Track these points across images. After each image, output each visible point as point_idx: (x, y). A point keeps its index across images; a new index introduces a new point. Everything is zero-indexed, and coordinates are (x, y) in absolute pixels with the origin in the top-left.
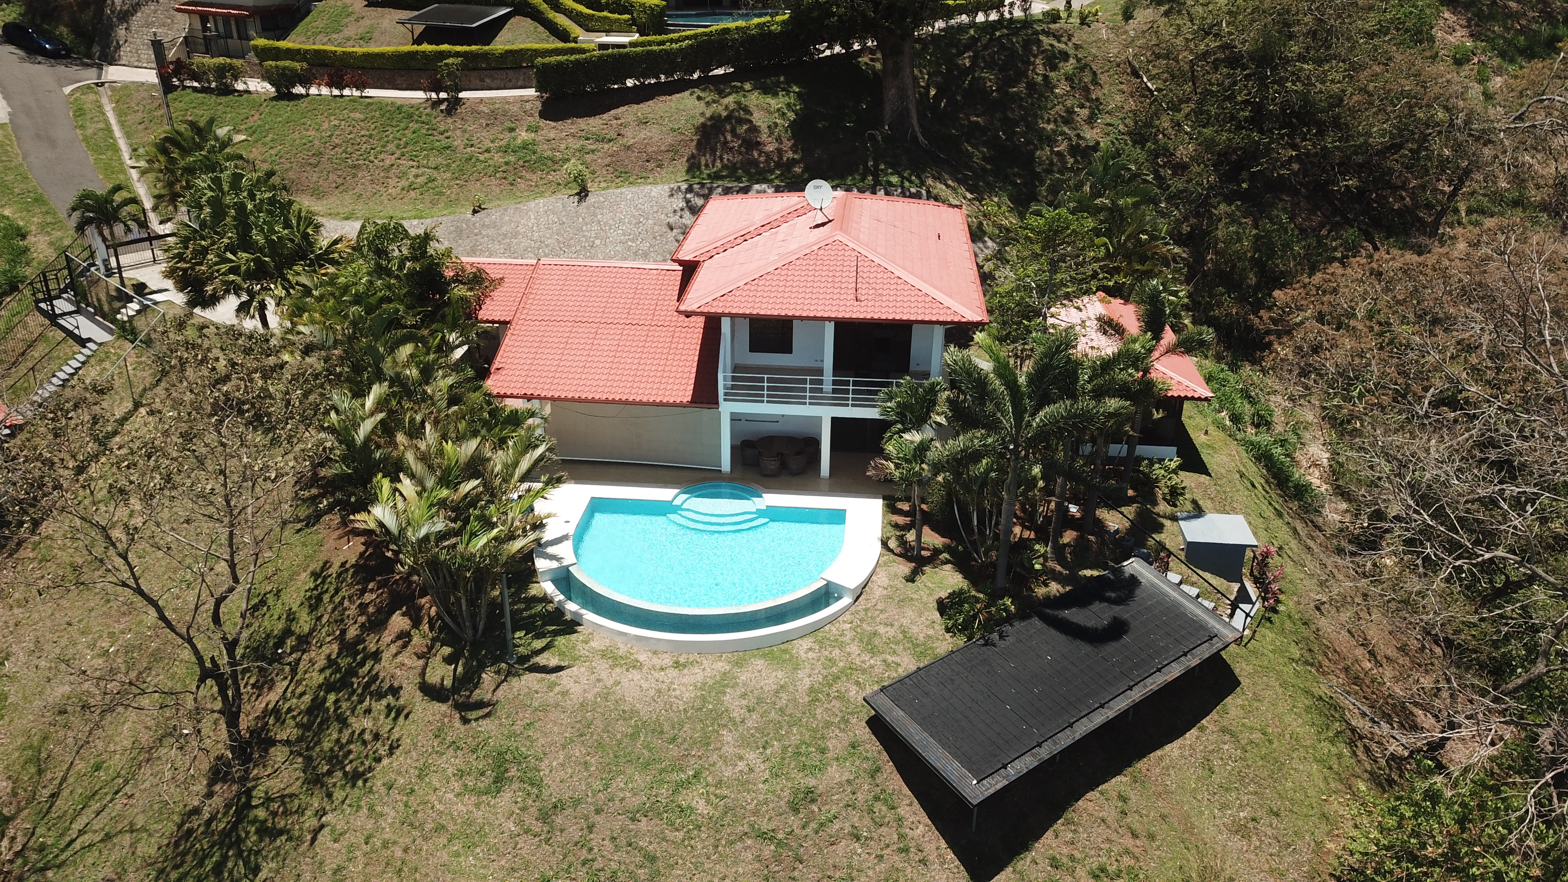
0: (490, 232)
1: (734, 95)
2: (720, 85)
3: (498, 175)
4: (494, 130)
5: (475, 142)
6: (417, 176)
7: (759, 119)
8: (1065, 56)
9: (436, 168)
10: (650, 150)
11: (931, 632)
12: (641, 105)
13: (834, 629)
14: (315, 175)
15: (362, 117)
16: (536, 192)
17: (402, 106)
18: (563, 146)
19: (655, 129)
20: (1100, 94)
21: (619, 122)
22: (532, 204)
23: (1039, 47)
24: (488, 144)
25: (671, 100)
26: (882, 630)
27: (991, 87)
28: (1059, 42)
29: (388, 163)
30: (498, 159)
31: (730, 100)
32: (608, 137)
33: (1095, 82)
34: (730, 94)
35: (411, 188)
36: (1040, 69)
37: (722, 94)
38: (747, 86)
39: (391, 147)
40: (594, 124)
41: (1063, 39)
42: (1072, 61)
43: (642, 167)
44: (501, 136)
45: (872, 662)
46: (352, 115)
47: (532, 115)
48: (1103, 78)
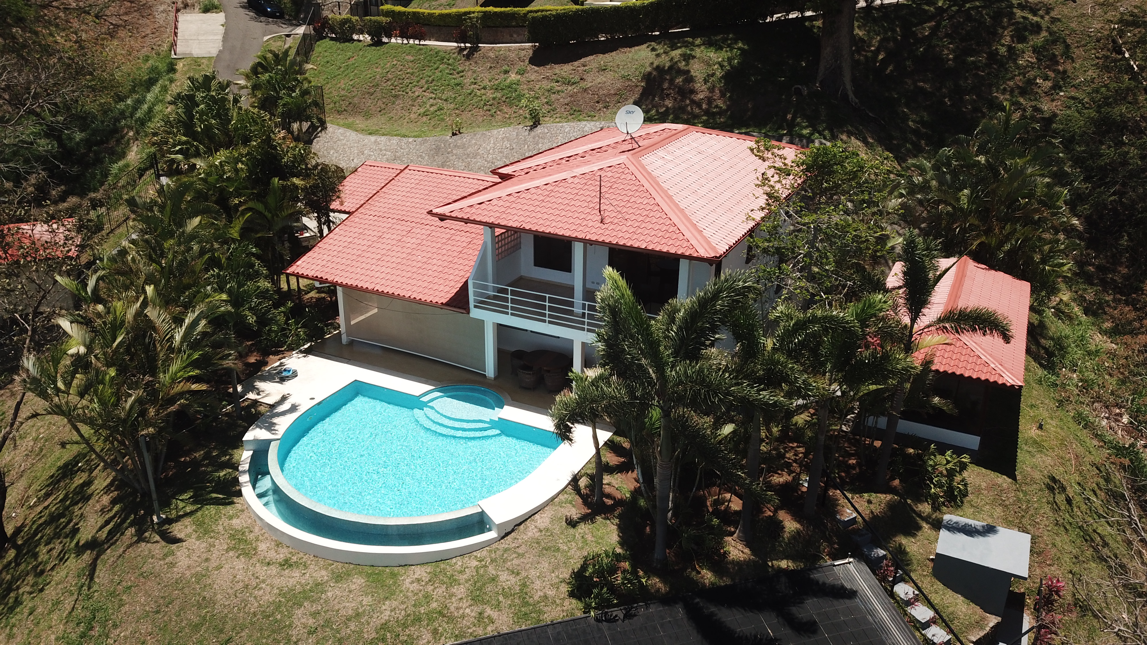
0: (459, 151)
1: (683, 49)
2: (674, 41)
3: (485, 108)
4: (494, 72)
5: (478, 81)
6: (432, 105)
7: (697, 70)
8: (1037, 28)
9: (446, 100)
10: (601, 92)
11: (551, 593)
12: (606, 55)
13: (458, 562)
14: (370, 101)
15: (412, 59)
16: (506, 122)
17: (439, 51)
18: (538, 87)
19: (610, 75)
20: (1069, 66)
21: (585, 68)
22: (495, 132)
23: (1010, 20)
24: (486, 83)
25: (630, 52)
26: (504, 576)
27: (948, 55)
28: (1035, 15)
29: (417, 94)
30: (490, 94)
31: (676, 53)
32: (573, 80)
33: (1067, 54)
34: (680, 47)
35: (425, 114)
36: (1007, 40)
37: (674, 47)
38: (698, 41)
39: (423, 82)
40: (565, 70)
41: (1041, 12)
42: (1044, 34)
43: (591, 107)
44: (497, 77)
45: (468, 611)
46: (407, 58)
47: (524, 61)
48: (1078, 52)
